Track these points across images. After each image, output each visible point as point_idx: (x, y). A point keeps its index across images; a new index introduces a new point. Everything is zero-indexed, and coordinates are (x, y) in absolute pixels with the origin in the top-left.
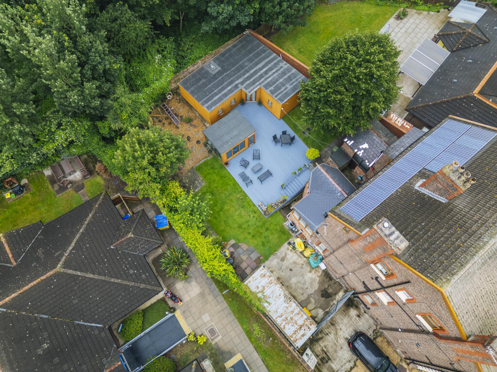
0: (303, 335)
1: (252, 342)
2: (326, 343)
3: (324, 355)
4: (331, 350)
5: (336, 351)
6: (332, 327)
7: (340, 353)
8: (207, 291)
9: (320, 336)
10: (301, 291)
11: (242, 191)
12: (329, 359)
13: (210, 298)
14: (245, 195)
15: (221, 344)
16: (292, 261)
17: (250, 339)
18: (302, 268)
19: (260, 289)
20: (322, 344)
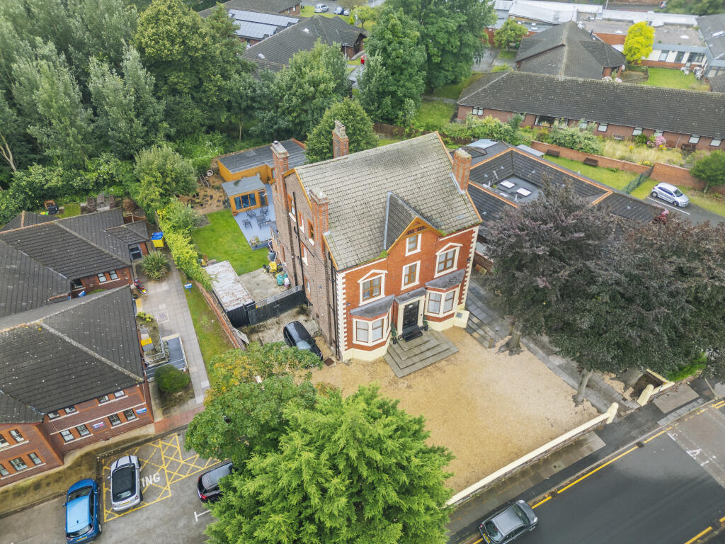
2: (264, 334)
6: (277, 325)
11: (240, 232)
17: (195, 326)
18: (268, 284)
20: (260, 334)
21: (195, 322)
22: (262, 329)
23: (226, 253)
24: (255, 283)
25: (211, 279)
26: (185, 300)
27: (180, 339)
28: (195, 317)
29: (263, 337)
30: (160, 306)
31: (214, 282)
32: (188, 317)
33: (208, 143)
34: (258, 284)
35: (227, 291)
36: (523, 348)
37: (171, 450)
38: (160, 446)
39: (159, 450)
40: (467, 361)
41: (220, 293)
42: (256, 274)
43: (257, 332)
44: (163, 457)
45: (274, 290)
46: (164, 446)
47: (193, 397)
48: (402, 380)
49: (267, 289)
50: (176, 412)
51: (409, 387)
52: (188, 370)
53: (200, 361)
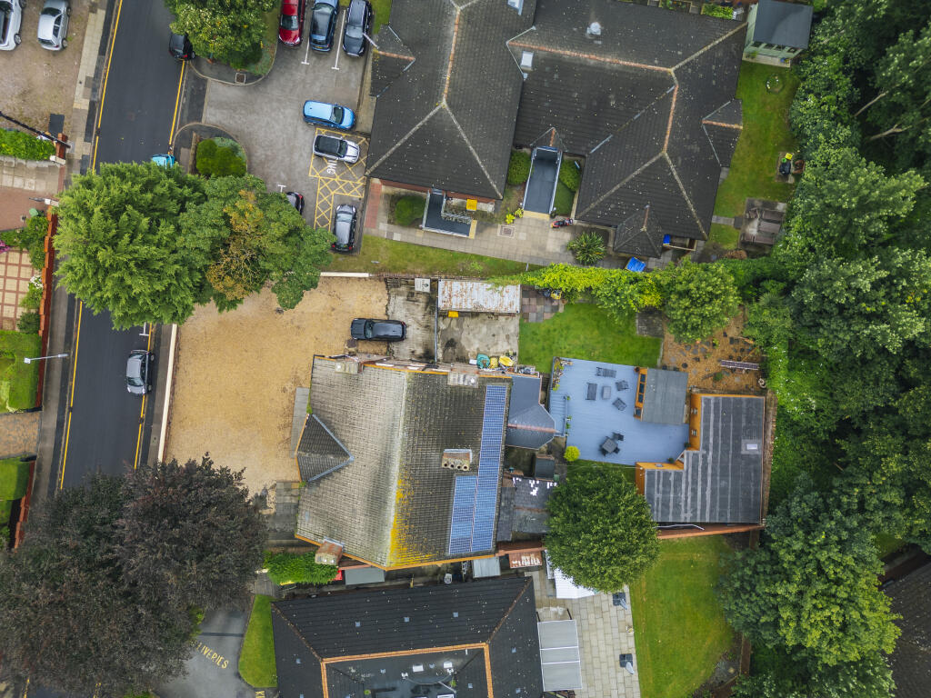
0: (444, 292)
1: (472, 255)
2: (420, 308)
3: (413, 299)
4: (413, 307)
5: (408, 310)
6: (425, 324)
7: (404, 311)
8: (542, 254)
9: (428, 309)
10: (471, 327)
11: (597, 360)
12: (408, 300)
13: (534, 253)
14: (591, 359)
15: (493, 230)
16: (500, 342)
17: (476, 256)
18: (487, 346)
19: (504, 293)
26: (518, 260)
27: (465, 236)
30: (525, 234)
38: (358, 182)
50: (382, 205)
52: (421, 229)
53: (427, 242)
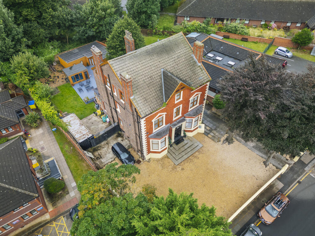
0: (84, 138)
2: (101, 151)
3: (99, 156)
4: (103, 154)
5: (106, 154)
6: (107, 145)
8: (46, 132)
10: (95, 131)
12: (101, 158)
16: (94, 120)
17: (62, 151)
18: (98, 122)
19: (69, 121)
20: (99, 152)
21: (62, 149)
22: (99, 148)
23: (72, 107)
24: (90, 122)
25: (67, 125)
26: (54, 137)
27: (55, 160)
28: (61, 146)
29: (100, 153)
30: (40, 143)
31: (69, 127)
32: (57, 147)
33: (51, 47)
34: (92, 123)
35: (77, 131)
36: (234, 140)
37: (61, 227)
38: (54, 225)
39: (54, 228)
40: (208, 150)
41: (73, 133)
42: (90, 118)
43: (97, 150)
44: (57, 232)
45: (102, 125)
46: (57, 225)
47: (68, 193)
48: (178, 166)
49: (98, 125)
50: (60, 204)
51: (183, 169)
52: (62, 178)
53: (68, 171)
